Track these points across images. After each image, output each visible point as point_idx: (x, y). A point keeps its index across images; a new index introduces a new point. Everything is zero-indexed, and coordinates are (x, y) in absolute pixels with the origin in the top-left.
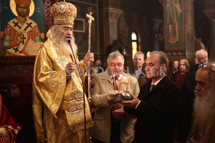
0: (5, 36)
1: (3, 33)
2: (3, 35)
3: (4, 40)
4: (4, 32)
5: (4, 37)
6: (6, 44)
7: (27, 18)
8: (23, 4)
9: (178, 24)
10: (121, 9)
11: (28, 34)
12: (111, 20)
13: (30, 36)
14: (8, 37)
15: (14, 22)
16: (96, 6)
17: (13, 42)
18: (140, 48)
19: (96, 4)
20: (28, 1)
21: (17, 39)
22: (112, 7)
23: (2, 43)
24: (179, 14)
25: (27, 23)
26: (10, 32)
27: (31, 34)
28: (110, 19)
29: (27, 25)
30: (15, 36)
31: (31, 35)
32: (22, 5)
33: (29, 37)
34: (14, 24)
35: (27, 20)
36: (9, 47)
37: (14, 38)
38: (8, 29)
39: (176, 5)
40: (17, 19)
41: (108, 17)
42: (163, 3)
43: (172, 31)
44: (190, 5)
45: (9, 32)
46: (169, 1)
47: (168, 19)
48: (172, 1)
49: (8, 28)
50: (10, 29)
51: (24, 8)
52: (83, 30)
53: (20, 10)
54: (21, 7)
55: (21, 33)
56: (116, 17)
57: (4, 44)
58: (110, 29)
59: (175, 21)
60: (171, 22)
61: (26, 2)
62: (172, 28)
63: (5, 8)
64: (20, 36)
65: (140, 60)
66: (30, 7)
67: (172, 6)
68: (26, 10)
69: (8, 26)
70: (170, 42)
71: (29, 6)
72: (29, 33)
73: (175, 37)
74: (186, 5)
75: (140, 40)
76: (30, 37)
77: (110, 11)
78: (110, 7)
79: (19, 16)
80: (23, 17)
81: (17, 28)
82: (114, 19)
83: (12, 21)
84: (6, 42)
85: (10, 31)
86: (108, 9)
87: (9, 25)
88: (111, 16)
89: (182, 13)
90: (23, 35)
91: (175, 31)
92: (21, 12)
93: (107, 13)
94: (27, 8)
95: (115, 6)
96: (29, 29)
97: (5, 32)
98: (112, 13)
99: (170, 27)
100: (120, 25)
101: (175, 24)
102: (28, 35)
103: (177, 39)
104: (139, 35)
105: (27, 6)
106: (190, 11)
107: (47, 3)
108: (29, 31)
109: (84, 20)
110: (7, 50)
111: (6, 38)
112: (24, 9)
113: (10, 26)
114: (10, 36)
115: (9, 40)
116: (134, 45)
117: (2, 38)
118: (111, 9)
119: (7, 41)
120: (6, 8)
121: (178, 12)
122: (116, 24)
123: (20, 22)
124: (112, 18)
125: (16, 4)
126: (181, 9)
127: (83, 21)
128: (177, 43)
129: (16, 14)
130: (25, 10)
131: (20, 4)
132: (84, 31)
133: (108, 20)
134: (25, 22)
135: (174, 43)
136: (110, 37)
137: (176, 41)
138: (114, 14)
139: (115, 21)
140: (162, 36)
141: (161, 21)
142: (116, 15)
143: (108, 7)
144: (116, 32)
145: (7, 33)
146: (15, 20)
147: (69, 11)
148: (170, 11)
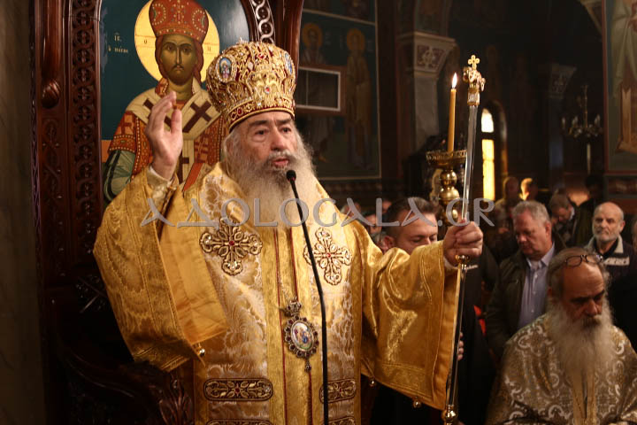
0: (115, 155)
1: (110, 147)
2: (111, 154)
3: (113, 169)
4: (112, 139)
5: (113, 159)
6: (121, 184)
7: (195, 85)
8: (182, 34)
10: (450, 36)
11: (196, 144)
12: (418, 72)
13: (203, 152)
14: (125, 160)
15: (147, 103)
16: (373, 27)
18: (504, 158)
19: (373, 21)
20: (199, 24)
22: (425, 29)
23: (107, 180)
25: (193, 106)
26: (136, 141)
27: (206, 146)
28: (416, 68)
29: (192, 113)
31: (206, 149)
32: (178, 40)
33: (199, 155)
34: (148, 111)
35: (192, 95)
38: (129, 131)
40: (157, 92)
41: (411, 63)
43: (632, 110)
45: (130, 141)
47: (619, 73)
49: (129, 125)
50: (135, 128)
51: (185, 48)
52: (336, 107)
53: (170, 56)
54: (172, 47)
56: (436, 62)
58: (417, 101)
60: (630, 82)
61: (192, 28)
62: (633, 101)
63: (116, 50)
66: (204, 46)
67: (635, 28)
68: (190, 55)
69: (128, 119)
70: (624, 146)
71: (201, 43)
72: (199, 140)
75: (504, 134)
76: (204, 157)
77: (417, 42)
78: (419, 31)
79: (165, 82)
80: (178, 81)
82: (430, 66)
83: (141, 99)
84: (122, 176)
85: (135, 135)
86: (412, 38)
87: (131, 113)
88: (420, 59)
92: (174, 64)
93: (409, 49)
94: (196, 49)
95: (432, 26)
96: (201, 125)
97: (116, 141)
98: (425, 49)
99: (627, 97)
102: (196, 150)
104: (503, 119)
105: (194, 40)
107: (263, 30)
108: (200, 133)
109: (339, 73)
112: (182, 54)
113: (135, 116)
114: (136, 153)
115: (130, 172)
116: (488, 147)
117: (107, 164)
118: (421, 38)
119: (125, 174)
120: (120, 50)
122: (435, 83)
124: (423, 65)
125: (157, 37)
127: (337, 76)
129: (157, 75)
130: (186, 58)
131: (172, 34)
132: (339, 109)
133: (412, 72)
134: (188, 100)
136: (417, 127)
138: (431, 50)
139: (434, 76)
140: (580, 122)
141: (570, 71)
142: (436, 54)
143: (412, 30)
144: (434, 110)
145: (124, 145)
146: (151, 95)
147: (250, 65)
148: (626, 49)
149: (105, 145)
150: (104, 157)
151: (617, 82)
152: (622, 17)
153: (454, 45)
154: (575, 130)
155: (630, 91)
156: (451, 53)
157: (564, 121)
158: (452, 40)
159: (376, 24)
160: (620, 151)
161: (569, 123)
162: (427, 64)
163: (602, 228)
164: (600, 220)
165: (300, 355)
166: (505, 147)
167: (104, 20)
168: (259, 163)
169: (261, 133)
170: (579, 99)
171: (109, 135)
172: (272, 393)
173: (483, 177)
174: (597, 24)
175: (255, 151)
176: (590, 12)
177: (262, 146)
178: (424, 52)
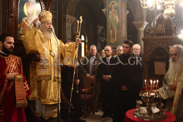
2: (20, 27)
6: (21, 32)
7: (33, 17)
9: (117, 30)
10: (75, 17)
12: (67, 25)
14: (22, 28)
15: (25, 19)
17: (24, 31)
18: (87, 47)
19: (57, 12)
21: (27, 30)
22: (69, 15)
24: (117, 23)
26: (23, 25)
28: (66, 23)
30: (26, 28)
34: (25, 21)
36: (22, 34)
37: (25, 29)
38: (22, 23)
39: (115, 17)
40: (27, 18)
41: (65, 22)
42: (106, 15)
43: (112, 34)
44: (124, 17)
46: (111, 14)
47: (110, 26)
48: (113, 14)
53: (29, 12)
55: (29, 26)
56: (71, 22)
57: (20, 32)
59: (115, 27)
60: (112, 28)
62: (112, 32)
63: (21, 10)
64: (28, 28)
65: (95, 50)
67: (113, 17)
69: (22, 22)
70: (110, 42)
73: (114, 38)
74: (122, 17)
75: (87, 41)
77: (67, 18)
79: (28, 16)
81: (27, 23)
82: (70, 23)
83: (24, 18)
86: (66, 16)
88: (67, 21)
89: (119, 22)
90: (30, 28)
91: (114, 34)
93: (65, 19)
95: (70, 14)
97: (20, 25)
98: (69, 19)
99: (111, 31)
100: (74, 29)
101: (114, 30)
103: (116, 40)
104: (86, 37)
106: (125, 21)
110: (21, 36)
111: (21, 29)
116: (83, 44)
117: (19, 29)
118: (68, 16)
119: (22, 31)
121: (117, 21)
122: (71, 28)
123: (29, 20)
124: (68, 23)
125: (27, 9)
126: (119, 20)
128: (115, 42)
130: (31, 13)
133: (65, 24)
135: (113, 42)
136: (66, 37)
137: (115, 41)
138: (70, 20)
139: (70, 26)
140: (104, 38)
141: (102, 27)
142: (71, 21)
143: (66, 15)
144: (70, 34)
145: (21, 26)
146: (26, 18)
147: (47, 14)
148: (111, 21)
149: (19, 25)
150: (18, 27)
151: (109, 28)
152: (111, 15)
153: (76, 19)
154: (103, 40)
155: (112, 30)
156: (75, 21)
157: (100, 38)
158: (75, 18)
159: (57, 13)
160: (110, 43)
161: (101, 38)
162: (69, 23)
163: (103, 55)
164: (103, 53)
165: (52, 56)
166: (87, 44)
167: (20, 5)
168: (47, 29)
169: (47, 24)
170: (103, 33)
171: (20, 24)
172: (48, 61)
173: (81, 50)
174: (106, 16)
175: (47, 27)
176: (104, 13)
177: (48, 26)
178: (68, 20)
